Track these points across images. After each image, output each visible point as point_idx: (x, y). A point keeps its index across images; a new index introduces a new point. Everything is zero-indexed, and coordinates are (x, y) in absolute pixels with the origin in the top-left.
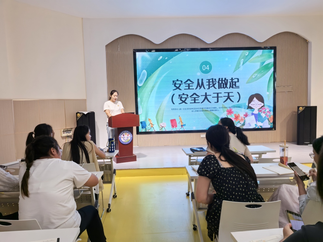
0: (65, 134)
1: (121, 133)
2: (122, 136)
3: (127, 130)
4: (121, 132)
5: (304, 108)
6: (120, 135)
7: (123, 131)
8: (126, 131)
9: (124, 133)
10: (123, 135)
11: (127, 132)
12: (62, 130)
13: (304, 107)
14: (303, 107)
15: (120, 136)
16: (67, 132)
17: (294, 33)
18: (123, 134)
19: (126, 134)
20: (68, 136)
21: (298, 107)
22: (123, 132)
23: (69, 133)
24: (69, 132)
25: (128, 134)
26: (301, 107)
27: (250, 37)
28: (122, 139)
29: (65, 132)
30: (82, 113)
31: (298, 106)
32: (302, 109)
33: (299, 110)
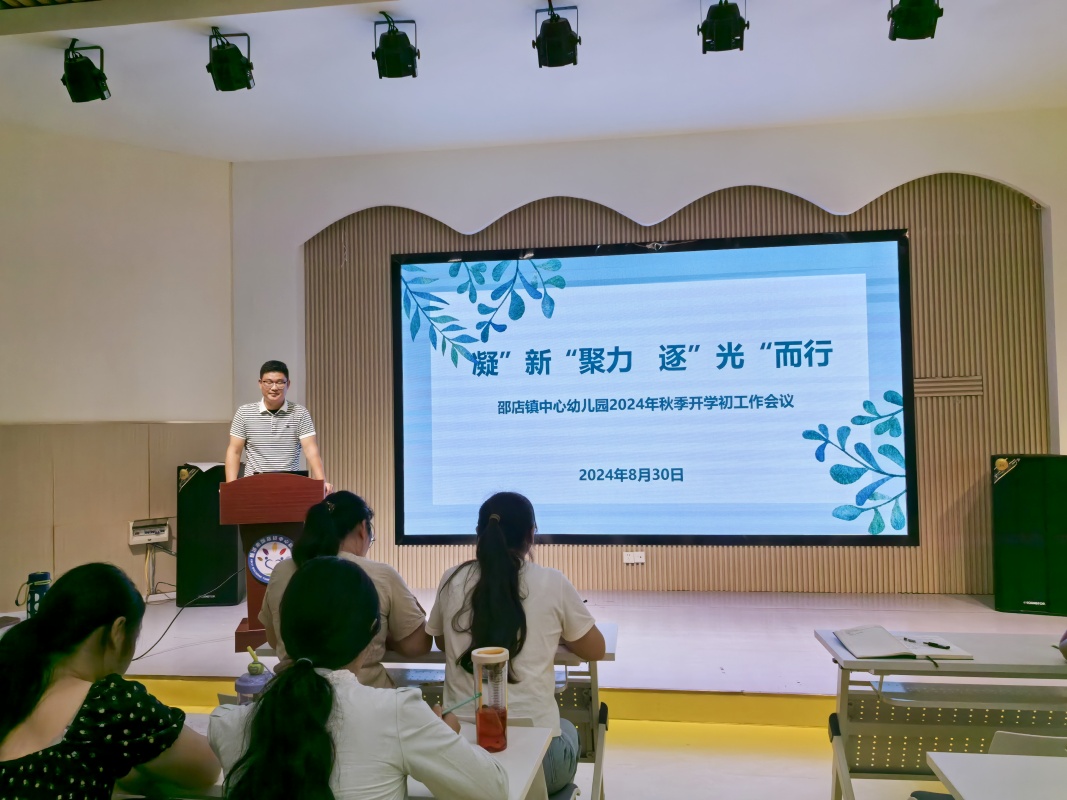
0: (143, 538)
1: (258, 545)
2: (260, 554)
3: (279, 534)
4: (257, 539)
5: (1013, 462)
6: (254, 549)
7: (264, 536)
8: (275, 538)
9: (267, 542)
10: (266, 552)
11: (281, 539)
12: (131, 524)
13: (1015, 457)
14: (1010, 458)
15: (252, 555)
16: (148, 530)
17: (980, 179)
18: (264, 547)
19: (275, 548)
20: (156, 546)
21: (994, 459)
22: (263, 541)
23: (157, 533)
24: (158, 530)
25: (285, 547)
26: (1003, 457)
27: (802, 200)
28: (260, 565)
29: (142, 532)
30: (196, 468)
31: (993, 454)
32: (1007, 466)
33: (997, 471)
